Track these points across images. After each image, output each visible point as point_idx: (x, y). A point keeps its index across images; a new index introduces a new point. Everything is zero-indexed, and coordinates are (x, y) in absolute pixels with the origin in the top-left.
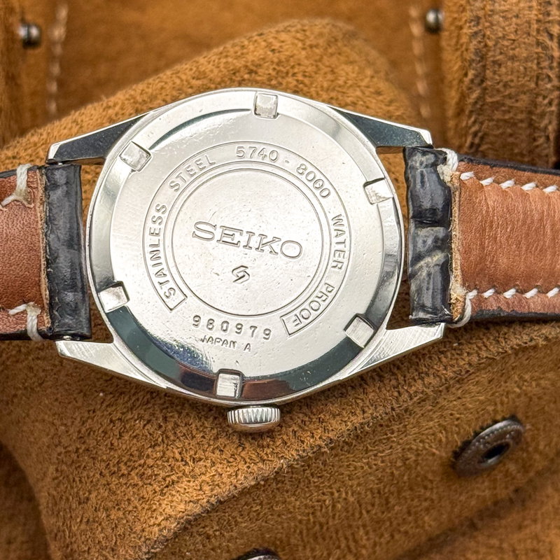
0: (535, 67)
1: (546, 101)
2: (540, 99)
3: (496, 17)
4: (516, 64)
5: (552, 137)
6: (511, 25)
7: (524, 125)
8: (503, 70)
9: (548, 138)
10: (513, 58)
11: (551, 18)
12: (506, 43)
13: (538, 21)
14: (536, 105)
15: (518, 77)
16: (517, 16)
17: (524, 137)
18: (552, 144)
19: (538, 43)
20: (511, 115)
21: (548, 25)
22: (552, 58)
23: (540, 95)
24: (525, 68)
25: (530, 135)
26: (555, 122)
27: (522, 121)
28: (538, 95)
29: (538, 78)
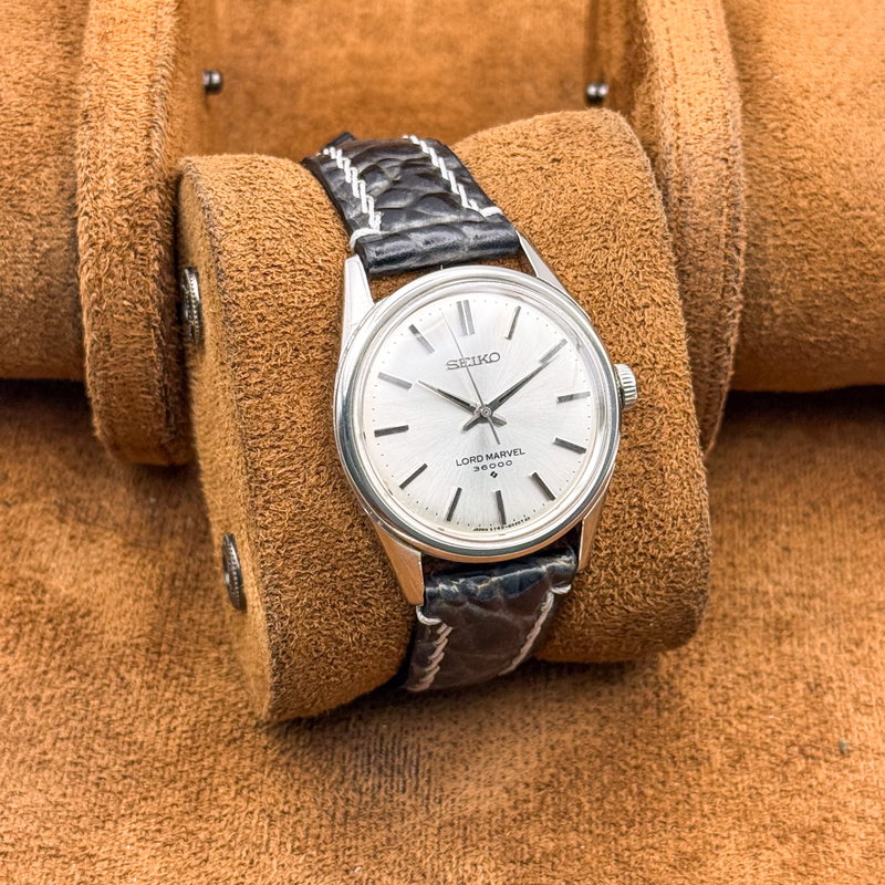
0: (721, 279)
1: (730, 314)
2: (725, 311)
3: (687, 228)
4: (705, 275)
5: (733, 349)
6: (700, 237)
7: (708, 336)
8: (692, 280)
9: (729, 349)
10: (701, 269)
11: (739, 233)
12: (696, 254)
13: (727, 236)
14: (720, 317)
15: (705, 288)
16: (707, 230)
17: (706, 347)
18: (732, 357)
19: (726, 257)
20: (696, 325)
21: (735, 240)
22: (738, 271)
23: (725, 306)
24: (713, 280)
25: (712, 346)
26: (736, 335)
27: (705, 332)
28: (723, 307)
29: (723, 289)
